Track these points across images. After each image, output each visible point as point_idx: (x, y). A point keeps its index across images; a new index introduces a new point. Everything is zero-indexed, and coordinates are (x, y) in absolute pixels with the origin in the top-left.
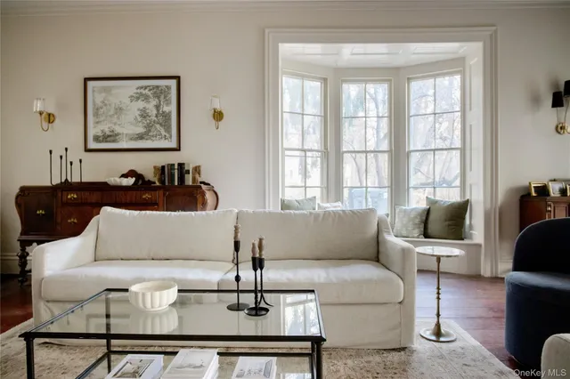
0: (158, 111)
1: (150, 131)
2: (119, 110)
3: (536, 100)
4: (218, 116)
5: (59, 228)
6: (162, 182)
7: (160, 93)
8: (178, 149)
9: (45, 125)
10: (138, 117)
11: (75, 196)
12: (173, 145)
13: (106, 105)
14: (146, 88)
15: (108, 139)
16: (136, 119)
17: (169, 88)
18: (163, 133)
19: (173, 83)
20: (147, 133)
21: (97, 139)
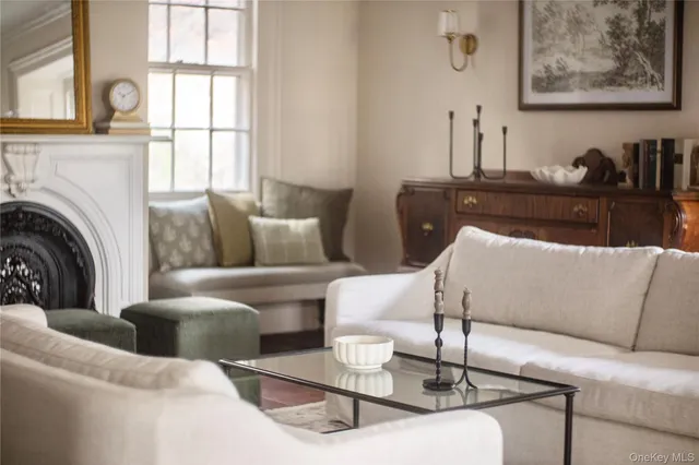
0: (640, 21)
1: (626, 65)
9: (459, 58)
10: (607, 37)
11: (475, 201)
13: (553, 14)
15: (558, 84)
18: (650, 70)
20: (621, 71)
21: (538, 84)
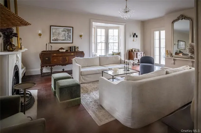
0: (68, 34)
2: (59, 34)
3: (131, 36)
4: (81, 36)
5: (52, 62)
6: (70, 50)
7: (69, 30)
8: (72, 43)
12: (71, 42)
13: (55, 32)
14: (65, 29)
15: (56, 40)
16: (63, 36)
17: (71, 29)
18: (69, 39)
19: (72, 28)
20: (65, 39)
21: (53, 40)
